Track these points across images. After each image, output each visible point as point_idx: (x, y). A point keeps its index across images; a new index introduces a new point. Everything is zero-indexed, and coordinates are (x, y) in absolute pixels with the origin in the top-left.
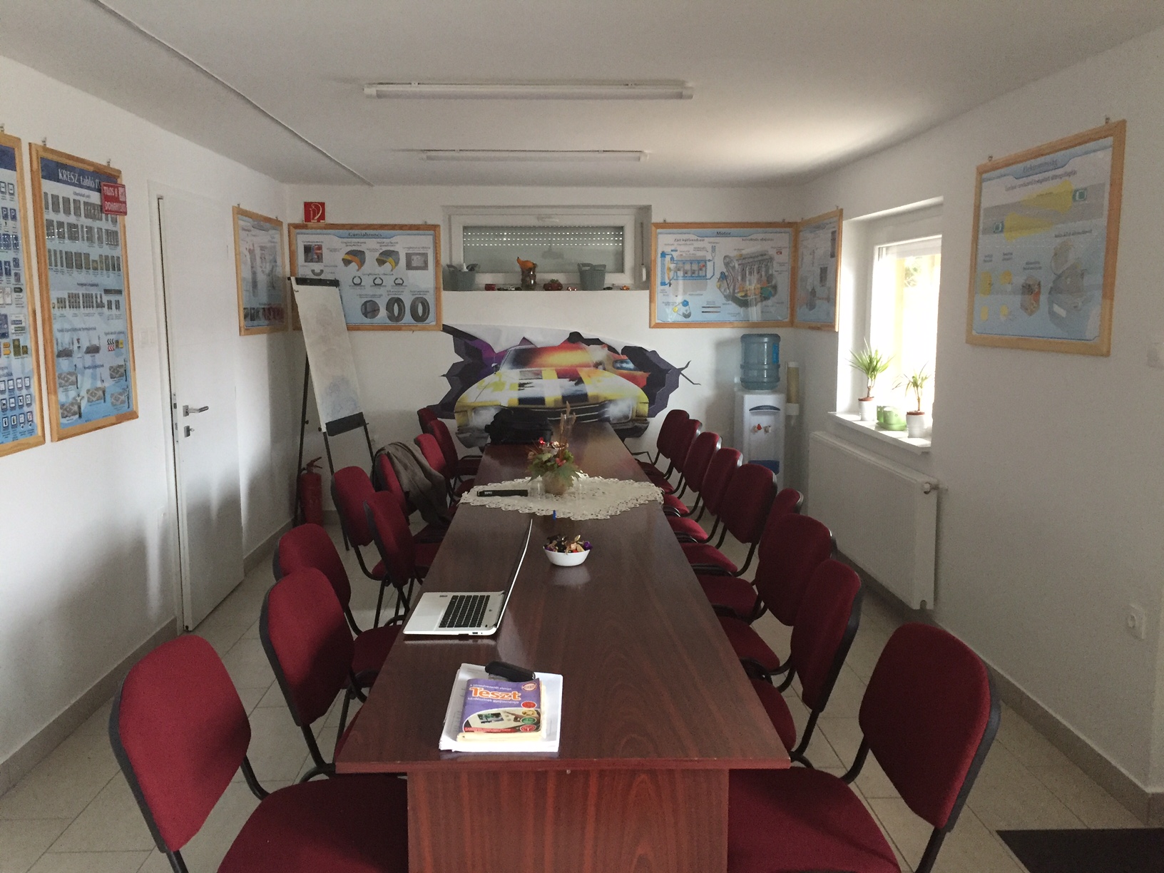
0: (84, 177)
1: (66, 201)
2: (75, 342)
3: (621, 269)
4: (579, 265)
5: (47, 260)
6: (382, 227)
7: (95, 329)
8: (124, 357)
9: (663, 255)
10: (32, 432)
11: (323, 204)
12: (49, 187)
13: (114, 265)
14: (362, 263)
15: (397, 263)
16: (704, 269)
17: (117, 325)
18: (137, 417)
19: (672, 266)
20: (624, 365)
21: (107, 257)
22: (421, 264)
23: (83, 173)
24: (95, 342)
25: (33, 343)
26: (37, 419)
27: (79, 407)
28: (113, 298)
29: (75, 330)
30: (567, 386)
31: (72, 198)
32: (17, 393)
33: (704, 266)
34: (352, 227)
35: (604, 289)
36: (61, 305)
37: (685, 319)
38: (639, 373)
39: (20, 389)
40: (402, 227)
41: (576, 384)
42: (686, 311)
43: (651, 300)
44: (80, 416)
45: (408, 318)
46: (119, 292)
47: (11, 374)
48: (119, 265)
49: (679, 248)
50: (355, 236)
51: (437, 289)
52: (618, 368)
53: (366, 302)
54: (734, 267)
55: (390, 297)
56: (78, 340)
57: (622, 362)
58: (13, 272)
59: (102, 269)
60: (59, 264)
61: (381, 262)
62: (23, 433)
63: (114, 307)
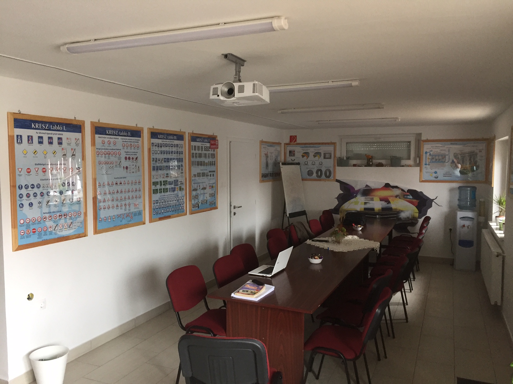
0: (205, 139)
1: (199, 147)
2: (198, 186)
3: (409, 158)
4: (391, 157)
5: (192, 164)
6: (316, 144)
7: (205, 182)
8: (215, 190)
9: (426, 153)
10: (183, 211)
11: (296, 136)
12: (193, 144)
13: (213, 164)
14: (308, 157)
15: (320, 156)
16: (444, 158)
17: (212, 181)
18: (217, 209)
19: (430, 157)
20: (408, 197)
21: (211, 161)
22: (329, 157)
23: (205, 138)
24: (205, 186)
25: (185, 187)
26: (185, 208)
27: (198, 205)
28: (212, 173)
29: (199, 183)
30: (384, 204)
31: (200, 146)
32: (180, 201)
33: (444, 157)
34: (306, 144)
35: (401, 166)
36: (195, 176)
37: (436, 179)
38: (414, 200)
39: (180, 200)
40: (323, 144)
41: (387, 204)
42: (436, 175)
43: (421, 171)
44: (198, 208)
45: (323, 176)
46: (214, 171)
47: (178, 196)
48: (215, 163)
49: (433, 150)
50: (306, 147)
51: (334, 166)
52: (406, 198)
53: (309, 171)
54: (459, 157)
55: (317, 169)
56: (199, 186)
57: (408, 195)
58: (181, 168)
59: (209, 165)
60: (195, 165)
61: (315, 156)
62: (180, 212)
63: (212, 176)
